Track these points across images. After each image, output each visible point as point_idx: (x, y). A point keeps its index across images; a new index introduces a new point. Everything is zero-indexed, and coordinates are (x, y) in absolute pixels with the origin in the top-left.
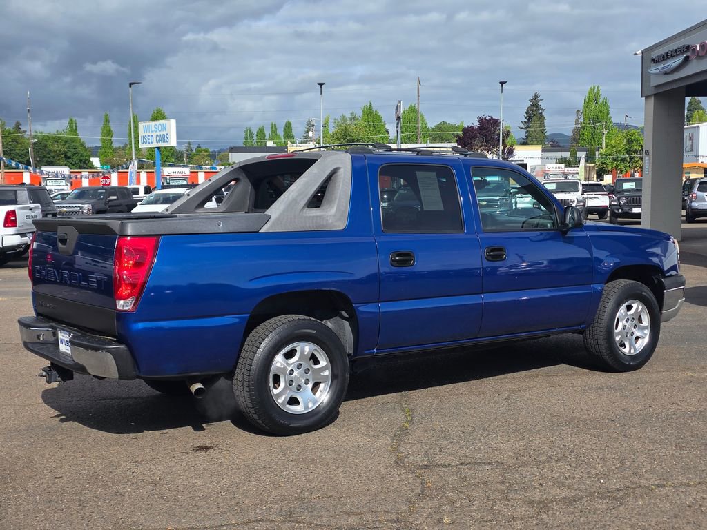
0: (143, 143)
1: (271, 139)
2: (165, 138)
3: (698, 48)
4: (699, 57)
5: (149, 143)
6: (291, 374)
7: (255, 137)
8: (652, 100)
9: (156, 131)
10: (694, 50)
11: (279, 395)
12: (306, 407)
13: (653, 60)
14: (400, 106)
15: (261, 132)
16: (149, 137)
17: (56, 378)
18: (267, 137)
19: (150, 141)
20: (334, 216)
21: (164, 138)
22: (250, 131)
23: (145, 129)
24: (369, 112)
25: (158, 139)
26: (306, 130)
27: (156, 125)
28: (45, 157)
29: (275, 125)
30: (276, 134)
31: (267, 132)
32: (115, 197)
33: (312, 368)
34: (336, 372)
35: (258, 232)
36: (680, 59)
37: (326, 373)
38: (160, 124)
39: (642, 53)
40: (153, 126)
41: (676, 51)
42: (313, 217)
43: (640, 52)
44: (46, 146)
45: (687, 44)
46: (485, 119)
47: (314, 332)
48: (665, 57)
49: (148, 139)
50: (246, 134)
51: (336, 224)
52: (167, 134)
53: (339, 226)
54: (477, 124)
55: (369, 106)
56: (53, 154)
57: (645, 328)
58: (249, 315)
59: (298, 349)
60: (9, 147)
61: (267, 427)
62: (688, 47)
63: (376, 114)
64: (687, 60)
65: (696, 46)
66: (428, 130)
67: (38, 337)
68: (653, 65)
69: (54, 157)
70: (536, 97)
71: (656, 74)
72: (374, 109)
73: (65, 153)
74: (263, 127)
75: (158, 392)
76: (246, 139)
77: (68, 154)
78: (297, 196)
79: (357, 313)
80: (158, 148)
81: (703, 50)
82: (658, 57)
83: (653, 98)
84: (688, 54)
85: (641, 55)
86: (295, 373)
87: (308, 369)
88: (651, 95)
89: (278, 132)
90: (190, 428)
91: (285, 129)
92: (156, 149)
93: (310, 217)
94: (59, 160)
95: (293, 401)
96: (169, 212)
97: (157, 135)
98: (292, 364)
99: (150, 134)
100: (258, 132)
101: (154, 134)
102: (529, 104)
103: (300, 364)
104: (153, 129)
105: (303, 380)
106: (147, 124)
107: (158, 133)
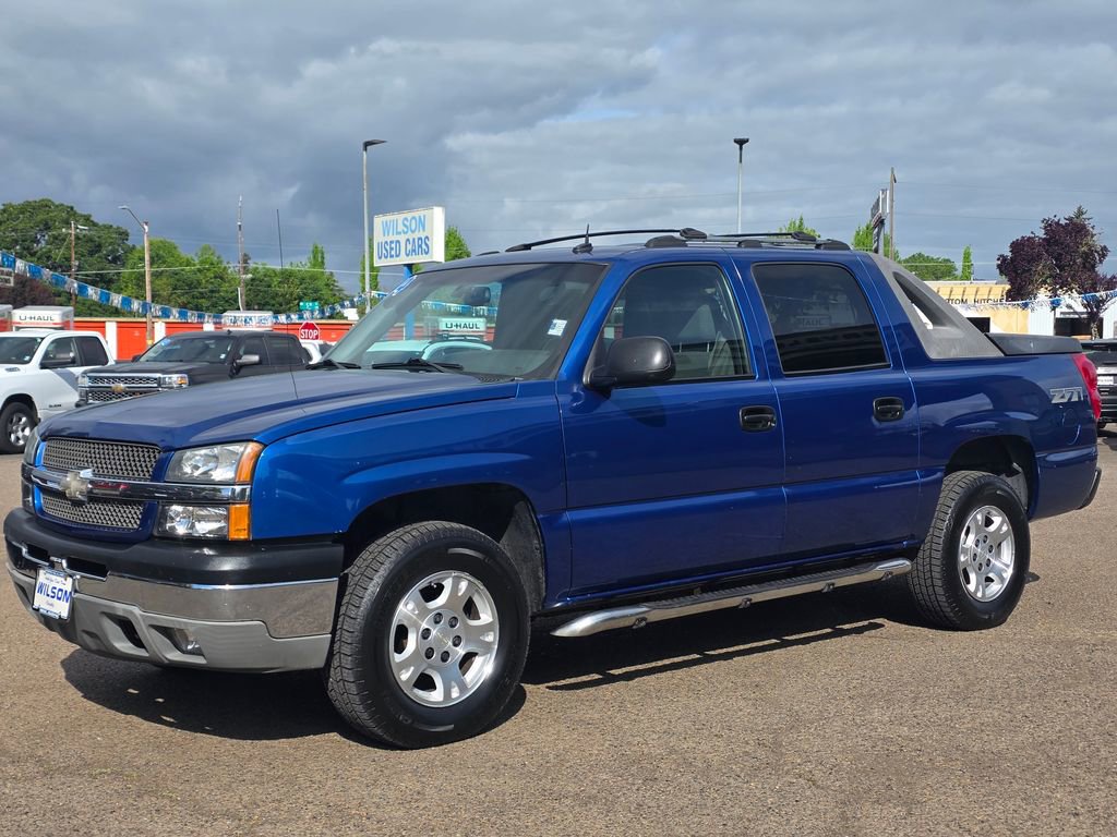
0: (380, 258)
2: (423, 245)
5: (392, 256)
9: (405, 233)
16: (393, 245)
19: (393, 253)
21: (420, 246)
23: (386, 231)
25: (409, 247)
27: (406, 219)
32: (256, 358)
38: (414, 218)
40: (400, 222)
49: (391, 249)
52: (427, 237)
54: (1041, 234)
80: (409, 266)
92: (404, 269)
97: (408, 240)
99: (395, 238)
101: (403, 239)
104: (401, 228)
106: (389, 218)
107: (410, 236)
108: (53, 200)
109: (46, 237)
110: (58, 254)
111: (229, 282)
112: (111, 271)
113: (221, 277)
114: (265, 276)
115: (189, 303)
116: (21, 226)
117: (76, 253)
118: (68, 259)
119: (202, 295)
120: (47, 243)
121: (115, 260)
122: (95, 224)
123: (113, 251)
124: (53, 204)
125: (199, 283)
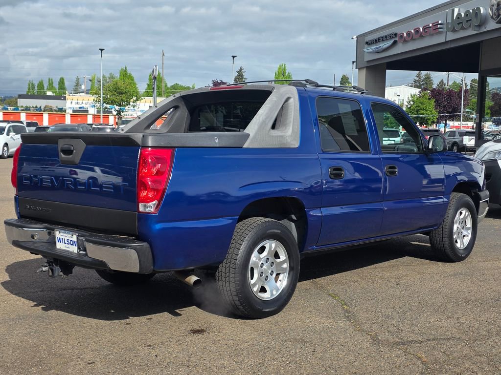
1: (49, 90)
3: (405, 35)
4: (405, 41)
6: (261, 267)
7: (36, 88)
8: (364, 71)
10: (402, 37)
11: (255, 285)
12: (272, 294)
13: (367, 43)
14: (156, 69)
15: (41, 85)
17: (59, 272)
18: (45, 88)
20: (291, 136)
22: (32, 84)
24: (125, 74)
26: (75, 84)
29: (52, 80)
30: (53, 87)
31: (46, 85)
33: (276, 262)
34: (292, 265)
35: (242, 147)
36: (389, 43)
37: (285, 266)
39: (357, 38)
41: (386, 37)
42: (277, 136)
43: (355, 37)
45: (395, 32)
46: (217, 82)
47: (280, 232)
48: (377, 41)
50: (29, 85)
51: (292, 142)
53: (295, 145)
55: (124, 69)
57: (469, 229)
58: (238, 217)
59: (267, 246)
61: (246, 312)
62: (396, 35)
63: (130, 75)
64: (395, 43)
65: (404, 34)
66: (168, 88)
67: (33, 237)
68: (366, 46)
70: (241, 69)
71: (370, 53)
72: (129, 71)
74: (42, 81)
75: (109, 283)
76: (29, 89)
78: (265, 119)
79: (308, 215)
81: (409, 37)
82: (372, 41)
83: (365, 69)
84: (397, 39)
85: (356, 39)
86: (264, 267)
87: (273, 262)
88: (364, 68)
89: (54, 85)
90: (166, 314)
91: (59, 83)
93: (275, 136)
95: (263, 290)
96: (124, 131)
98: (262, 258)
100: (38, 85)
102: (236, 74)
103: (268, 258)
105: (270, 272)
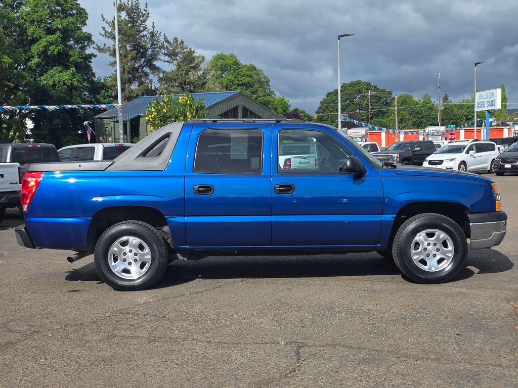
0: (477, 108)
2: (493, 103)
5: (482, 107)
9: (487, 98)
21: (492, 103)
23: (480, 98)
25: (488, 104)
27: (487, 93)
28: (451, 119)
32: (419, 149)
38: (490, 93)
40: (485, 95)
44: (453, 111)
49: (482, 104)
52: (494, 100)
56: (457, 117)
60: (426, 113)
69: (458, 119)
73: (467, 116)
77: (469, 117)
80: (488, 111)
92: (487, 112)
94: (462, 121)
97: (488, 101)
99: (483, 100)
101: (486, 100)
104: (485, 97)
106: (481, 93)
107: (489, 99)
108: (362, 80)
109: (359, 96)
110: (364, 103)
111: (435, 110)
112: (385, 109)
113: (431, 108)
114: (451, 107)
115: (417, 121)
116: (349, 93)
117: (371, 102)
118: (368, 105)
119: (423, 117)
120: (359, 98)
121: (386, 104)
122: (378, 89)
123: (386, 100)
124: (362, 82)
125: (422, 112)
